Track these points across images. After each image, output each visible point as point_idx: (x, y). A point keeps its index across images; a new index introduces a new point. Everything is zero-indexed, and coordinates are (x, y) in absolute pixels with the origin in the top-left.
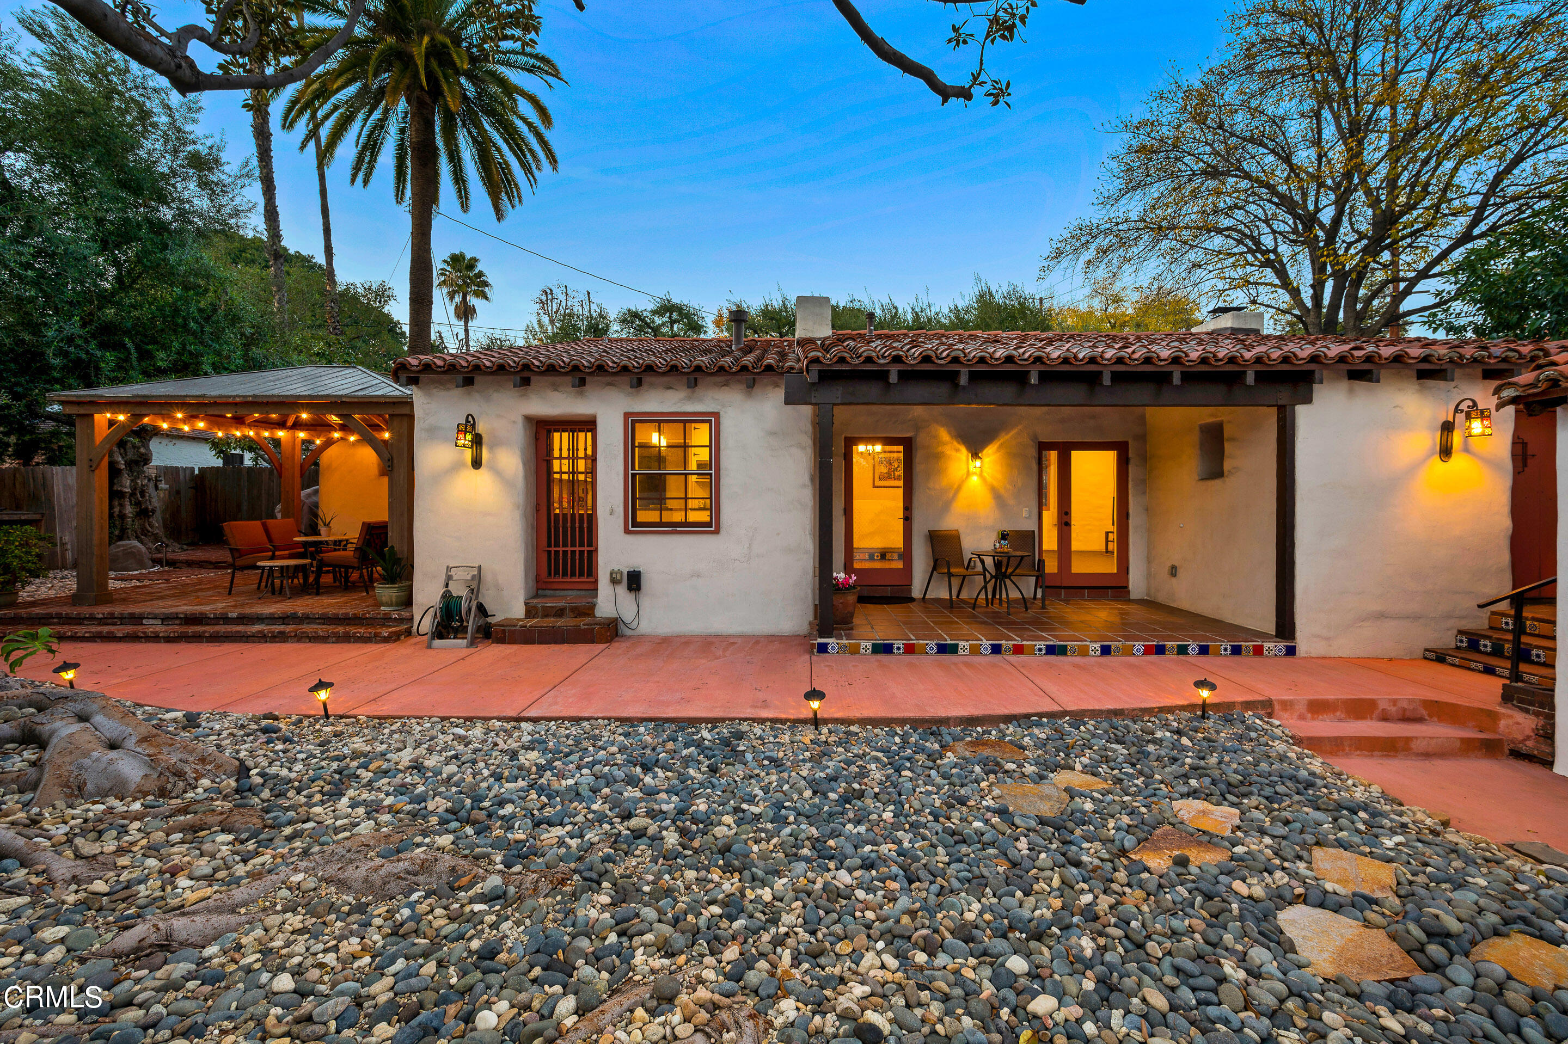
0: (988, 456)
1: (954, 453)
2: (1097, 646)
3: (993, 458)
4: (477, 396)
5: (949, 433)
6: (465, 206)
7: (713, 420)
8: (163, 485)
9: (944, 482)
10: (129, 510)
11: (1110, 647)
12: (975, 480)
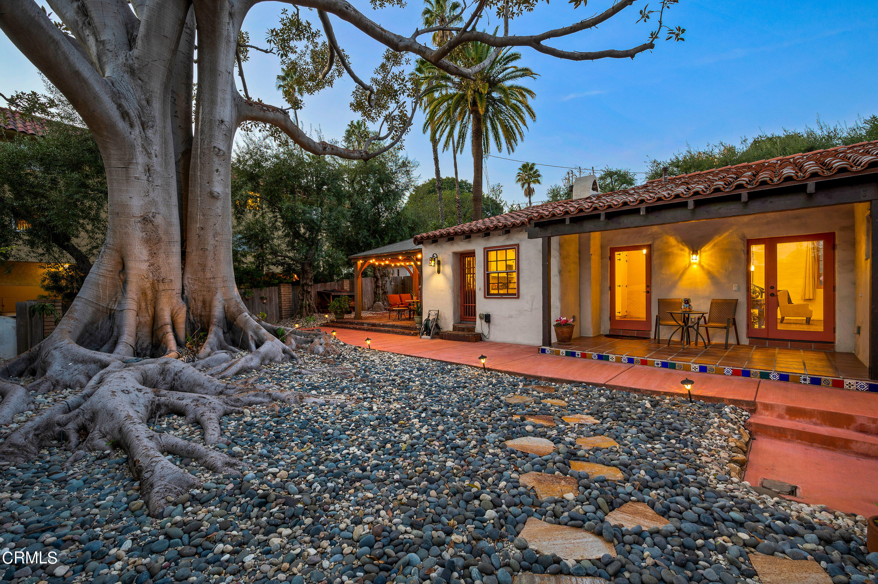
0: (705, 251)
1: (680, 252)
2: (697, 366)
3: (709, 253)
4: (439, 246)
5: (676, 239)
6: (500, 150)
7: (516, 247)
8: (393, 283)
9: (673, 270)
10: (381, 292)
11: (706, 367)
12: (695, 267)
